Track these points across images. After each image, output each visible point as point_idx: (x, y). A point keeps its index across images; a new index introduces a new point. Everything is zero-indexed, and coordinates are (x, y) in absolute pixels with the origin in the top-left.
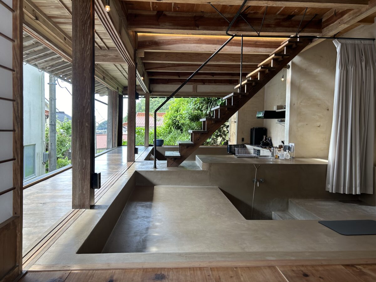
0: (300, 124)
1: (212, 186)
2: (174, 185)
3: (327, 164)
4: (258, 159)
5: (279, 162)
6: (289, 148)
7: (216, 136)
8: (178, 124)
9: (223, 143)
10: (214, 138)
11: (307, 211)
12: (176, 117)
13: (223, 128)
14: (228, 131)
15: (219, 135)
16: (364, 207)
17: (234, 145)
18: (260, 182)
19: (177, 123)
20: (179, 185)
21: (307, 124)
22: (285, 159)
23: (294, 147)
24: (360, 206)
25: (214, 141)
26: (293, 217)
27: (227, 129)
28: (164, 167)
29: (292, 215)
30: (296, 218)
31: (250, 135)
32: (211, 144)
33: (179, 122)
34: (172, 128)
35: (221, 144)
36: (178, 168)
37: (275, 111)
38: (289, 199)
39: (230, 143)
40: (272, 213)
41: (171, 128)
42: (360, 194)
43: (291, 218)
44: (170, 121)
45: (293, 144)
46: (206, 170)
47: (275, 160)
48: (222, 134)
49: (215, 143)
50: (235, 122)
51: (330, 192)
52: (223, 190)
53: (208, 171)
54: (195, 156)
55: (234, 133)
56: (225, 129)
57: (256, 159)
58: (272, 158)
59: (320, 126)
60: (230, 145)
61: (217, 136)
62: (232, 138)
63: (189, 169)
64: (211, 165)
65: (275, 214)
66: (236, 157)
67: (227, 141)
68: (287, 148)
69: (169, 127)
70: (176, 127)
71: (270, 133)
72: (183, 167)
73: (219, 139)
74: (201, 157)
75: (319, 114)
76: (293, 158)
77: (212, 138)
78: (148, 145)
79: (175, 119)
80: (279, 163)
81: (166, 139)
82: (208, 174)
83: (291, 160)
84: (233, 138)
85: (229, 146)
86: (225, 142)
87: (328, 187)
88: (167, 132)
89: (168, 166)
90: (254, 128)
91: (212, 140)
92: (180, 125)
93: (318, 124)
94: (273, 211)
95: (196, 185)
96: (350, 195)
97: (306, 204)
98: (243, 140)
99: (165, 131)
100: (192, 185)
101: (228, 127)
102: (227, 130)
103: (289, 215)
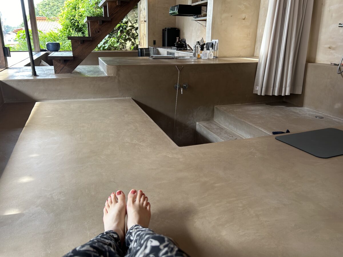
0: (224, 15)
1: (123, 97)
2: (67, 99)
3: (257, 62)
4: (178, 60)
5: (201, 61)
6: (212, 45)
7: (124, 40)
8: (78, 25)
9: (132, 48)
10: (122, 42)
11: (239, 119)
12: (75, 16)
13: (131, 31)
14: (138, 34)
15: (128, 38)
16: (292, 109)
17: (145, 49)
18: (184, 88)
19: (76, 24)
20: (75, 98)
21: (231, 16)
22: (209, 59)
23: (218, 44)
24: (288, 108)
25: (122, 46)
26: (220, 127)
27: (136, 31)
28: (50, 74)
29: (218, 124)
30: (223, 127)
31: (162, 37)
32: (119, 49)
33: (78, 23)
34: (71, 30)
35: (131, 49)
36: (72, 75)
37: (190, 6)
38: (215, 106)
39: (140, 47)
40: (196, 123)
41: (69, 31)
42: (289, 95)
43: (218, 128)
44: (68, 21)
45: (217, 41)
46: (112, 75)
47: (196, 60)
48: (131, 37)
49: (124, 48)
50: (145, 21)
51: (258, 94)
52: (138, 101)
53: (115, 77)
54: (98, 58)
55: (144, 35)
56: (134, 32)
57: (175, 60)
58: (194, 58)
59: (245, 18)
60: (141, 49)
61: (126, 40)
62: (142, 41)
63: (88, 75)
64: (119, 68)
65: (200, 125)
66: (151, 59)
67: (137, 46)
68: (210, 46)
69: (67, 29)
70: (76, 29)
71: (183, 34)
72: (79, 73)
73: (129, 44)
74: (105, 60)
75: (245, 4)
76: (217, 57)
77: (120, 43)
78: (39, 50)
79: (73, 19)
80: (202, 63)
81: (65, 44)
82: (116, 80)
83: (214, 60)
84: (144, 40)
85: (139, 50)
86: (134, 47)
87: (256, 89)
88: (65, 36)
89: (56, 72)
90: (166, 28)
91: (120, 44)
92: (80, 26)
93: (243, 16)
94: (197, 122)
95: (99, 98)
96: (280, 97)
97: (235, 110)
98: (154, 43)
99: (63, 34)
100: (94, 98)
101: (137, 29)
102: (136, 33)
103: (216, 125)
